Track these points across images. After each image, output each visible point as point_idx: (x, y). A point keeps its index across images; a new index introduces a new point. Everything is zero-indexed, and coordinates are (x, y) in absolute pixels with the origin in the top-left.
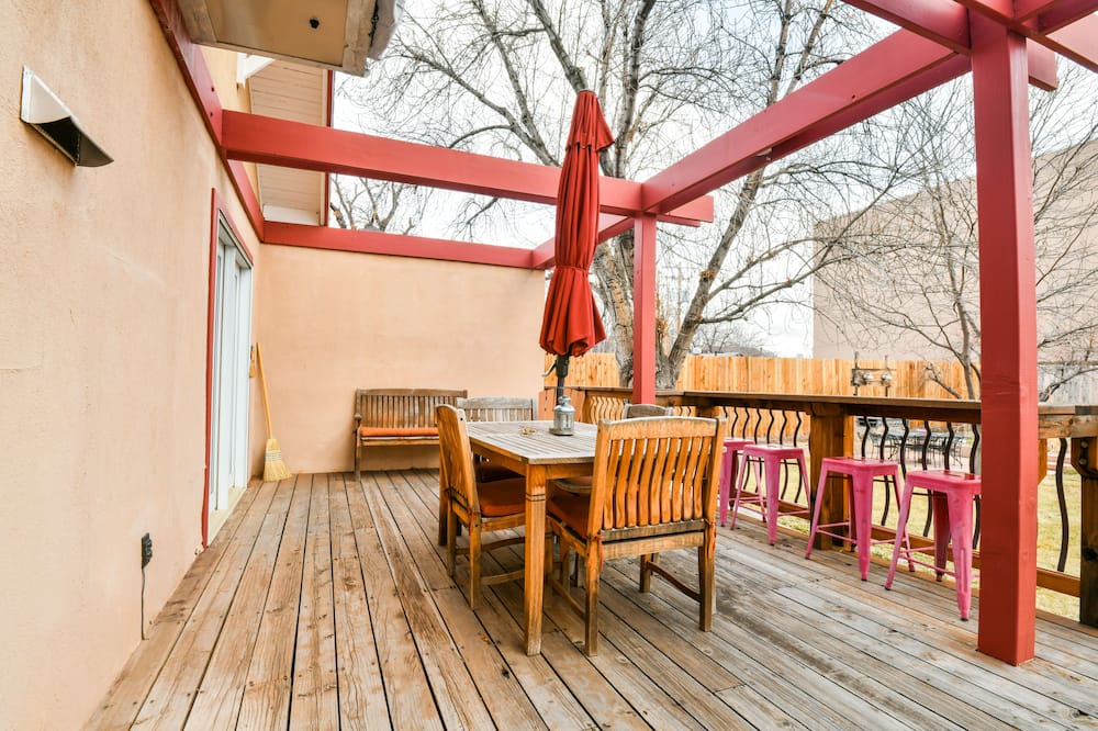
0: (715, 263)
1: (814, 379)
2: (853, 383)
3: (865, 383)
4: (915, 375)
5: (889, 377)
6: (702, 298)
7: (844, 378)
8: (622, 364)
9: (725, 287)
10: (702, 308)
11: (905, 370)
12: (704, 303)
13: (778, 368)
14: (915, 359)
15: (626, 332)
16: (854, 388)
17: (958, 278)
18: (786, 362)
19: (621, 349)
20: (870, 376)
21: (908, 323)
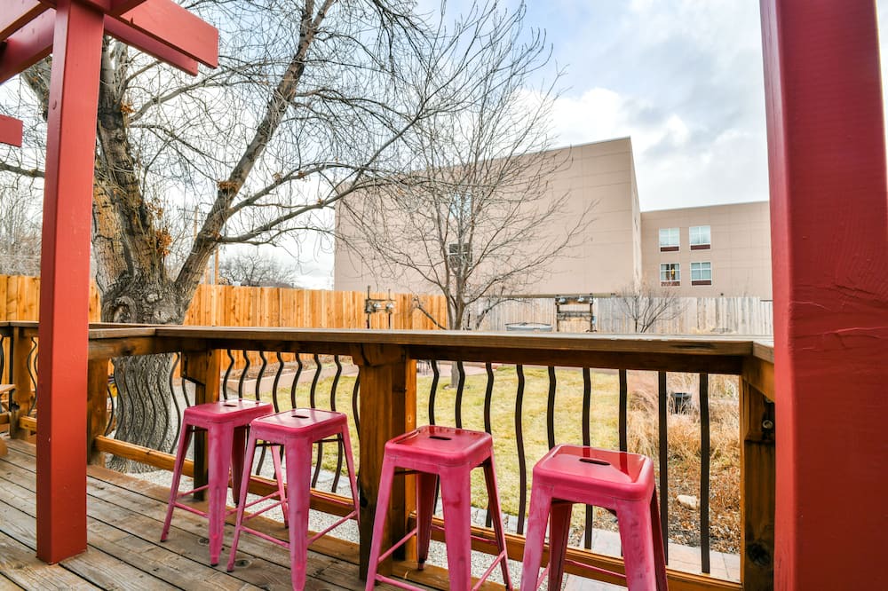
0: (239, 174)
1: (336, 307)
2: (366, 312)
3: (375, 311)
4: (407, 304)
5: (391, 306)
6: (221, 213)
7: (359, 308)
8: (106, 289)
9: (249, 202)
10: (221, 225)
11: (400, 300)
12: (222, 220)
13: (307, 299)
14: (406, 292)
15: (112, 248)
16: (366, 315)
17: (444, 230)
18: (313, 293)
19: (103, 269)
20: (379, 305)
21: (409, 262)
